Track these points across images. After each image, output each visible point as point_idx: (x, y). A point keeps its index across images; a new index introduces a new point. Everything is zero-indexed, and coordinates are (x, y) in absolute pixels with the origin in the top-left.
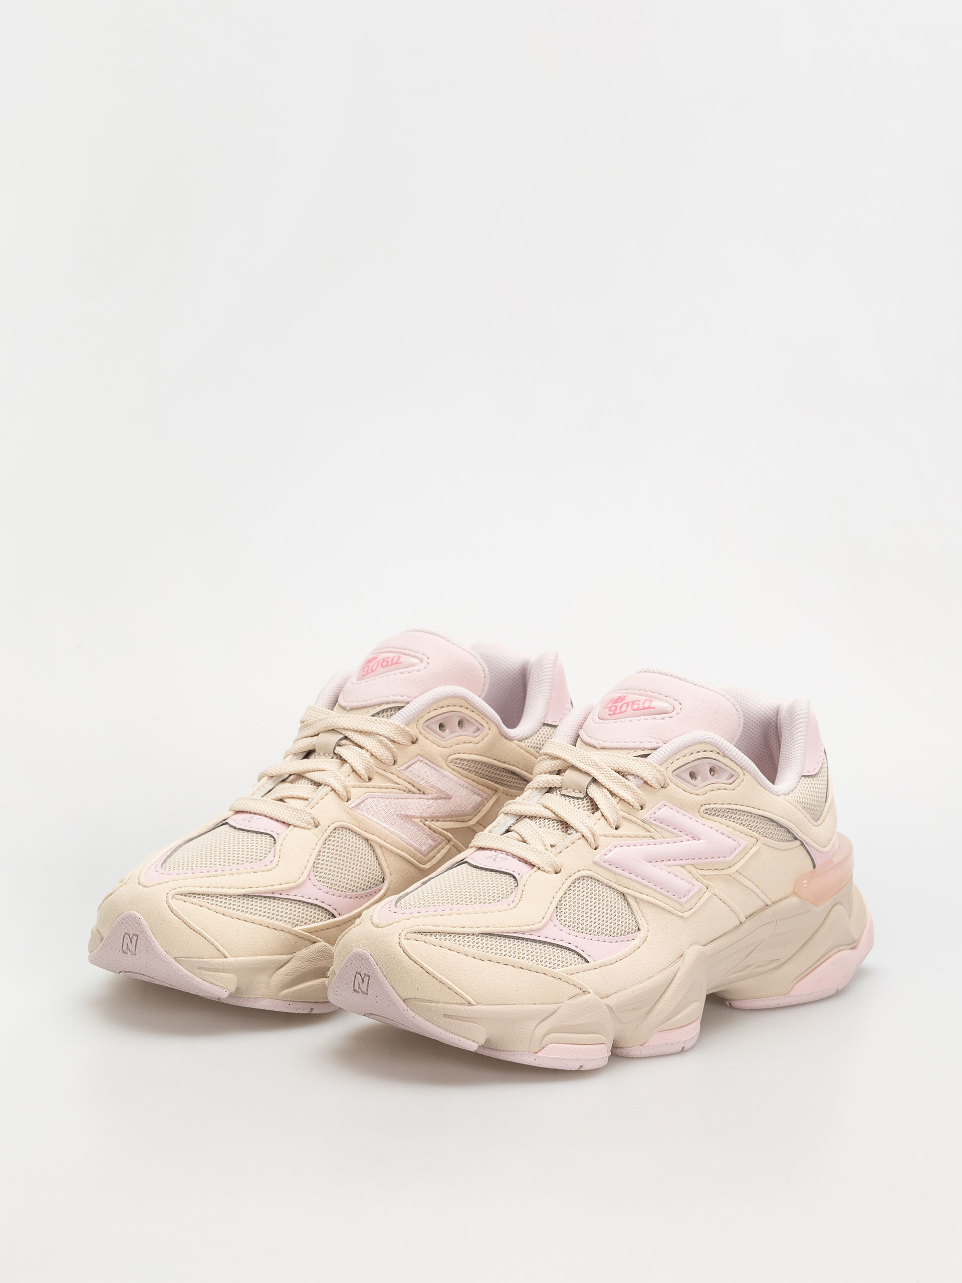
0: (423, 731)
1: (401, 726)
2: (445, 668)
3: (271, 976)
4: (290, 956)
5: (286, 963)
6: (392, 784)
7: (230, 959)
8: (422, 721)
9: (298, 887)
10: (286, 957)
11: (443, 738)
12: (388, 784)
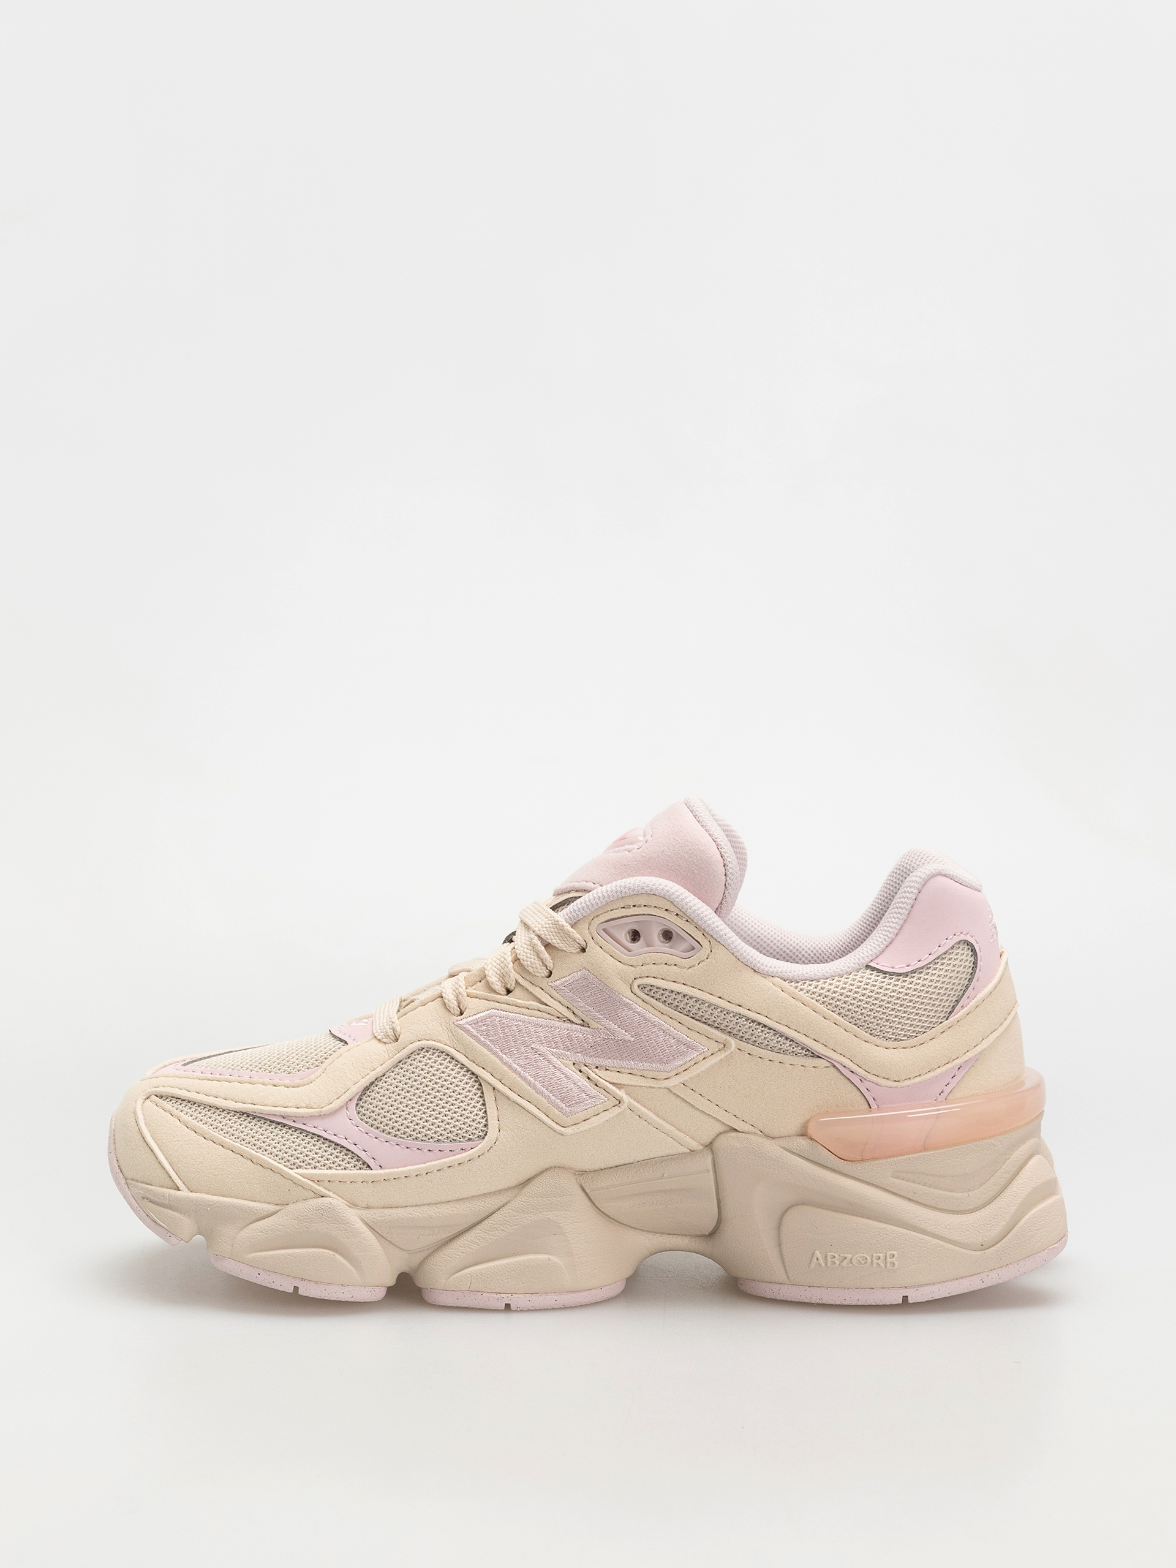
0: (596, 936)
1: (560, 923)
2: (663, 851)
3: (241, 1230)
4: (278, 1208)
5: (269, 1216)
6: (538, 1004)
7: (184, 1193)
8: (598, 921)
9: (321, 1116)
10: (272, 1208)
11: (629, 951)
12: (531, 1002)
